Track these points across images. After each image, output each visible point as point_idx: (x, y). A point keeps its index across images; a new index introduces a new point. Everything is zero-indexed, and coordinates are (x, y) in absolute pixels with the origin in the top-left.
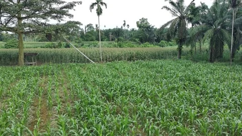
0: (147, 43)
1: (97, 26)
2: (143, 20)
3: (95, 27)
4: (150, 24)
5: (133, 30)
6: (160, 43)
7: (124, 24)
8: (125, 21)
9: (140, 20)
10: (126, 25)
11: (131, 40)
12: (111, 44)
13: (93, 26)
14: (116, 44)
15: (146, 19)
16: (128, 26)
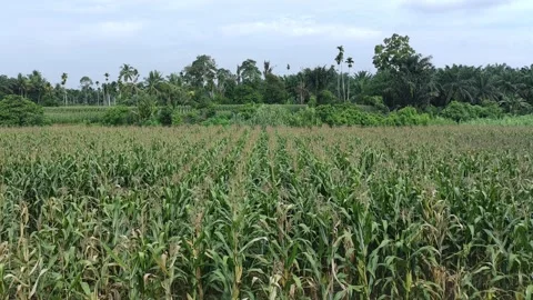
0: (408, 109)
1: (267, 65)
2: (396, 42)
3: (261, 69)
4: (417, 53)
5: (362, 74)
6: (448, 109)
7: (339, 58)
8: (340, 48)
9: (386, 41)
10: (345, 58)
11: (358, 101)
12: (297, 110)
13: (256, 65)
14: (313, 110)
15: (406, 39)
16: (350, 60)
